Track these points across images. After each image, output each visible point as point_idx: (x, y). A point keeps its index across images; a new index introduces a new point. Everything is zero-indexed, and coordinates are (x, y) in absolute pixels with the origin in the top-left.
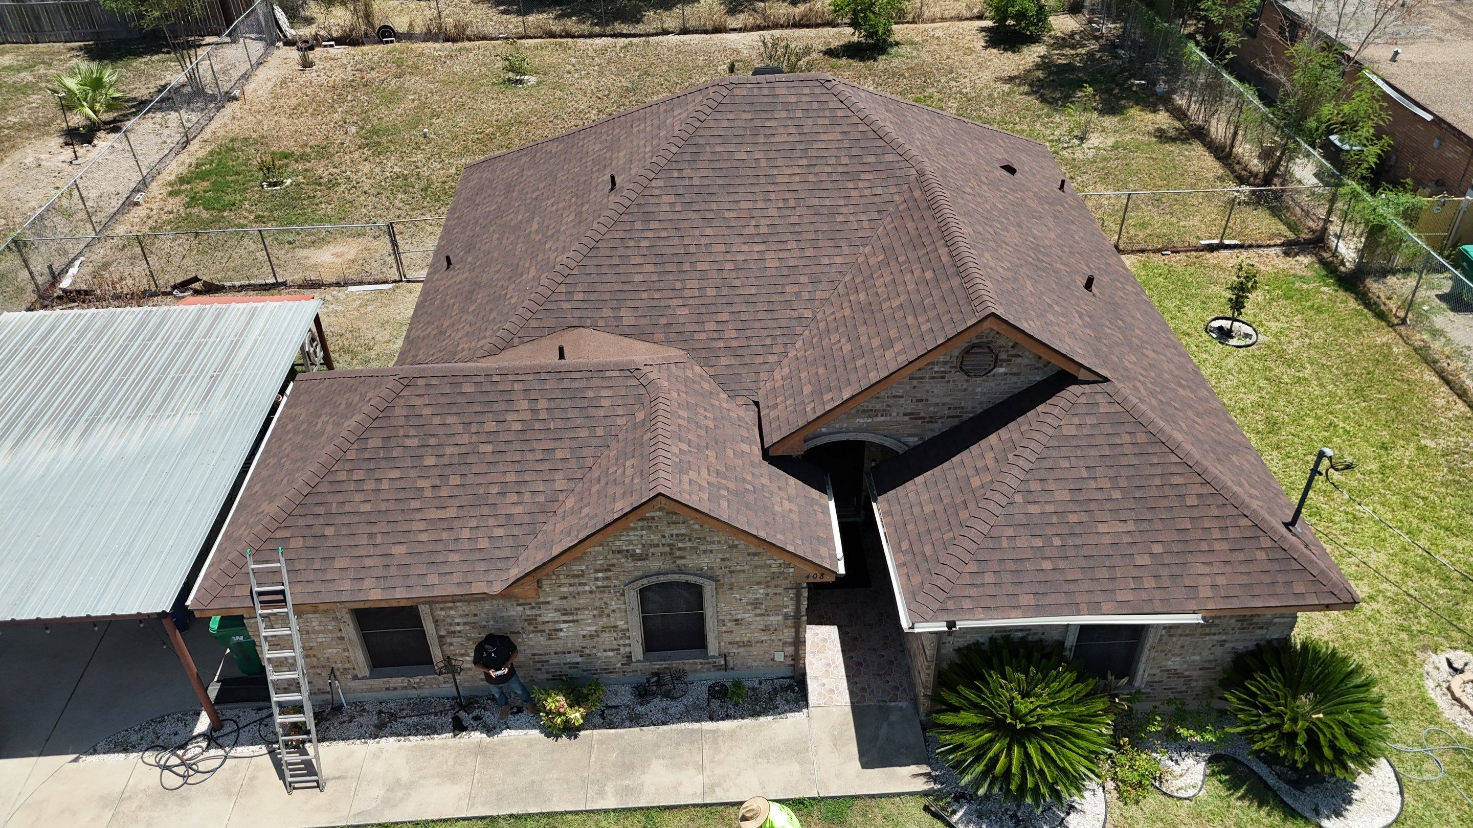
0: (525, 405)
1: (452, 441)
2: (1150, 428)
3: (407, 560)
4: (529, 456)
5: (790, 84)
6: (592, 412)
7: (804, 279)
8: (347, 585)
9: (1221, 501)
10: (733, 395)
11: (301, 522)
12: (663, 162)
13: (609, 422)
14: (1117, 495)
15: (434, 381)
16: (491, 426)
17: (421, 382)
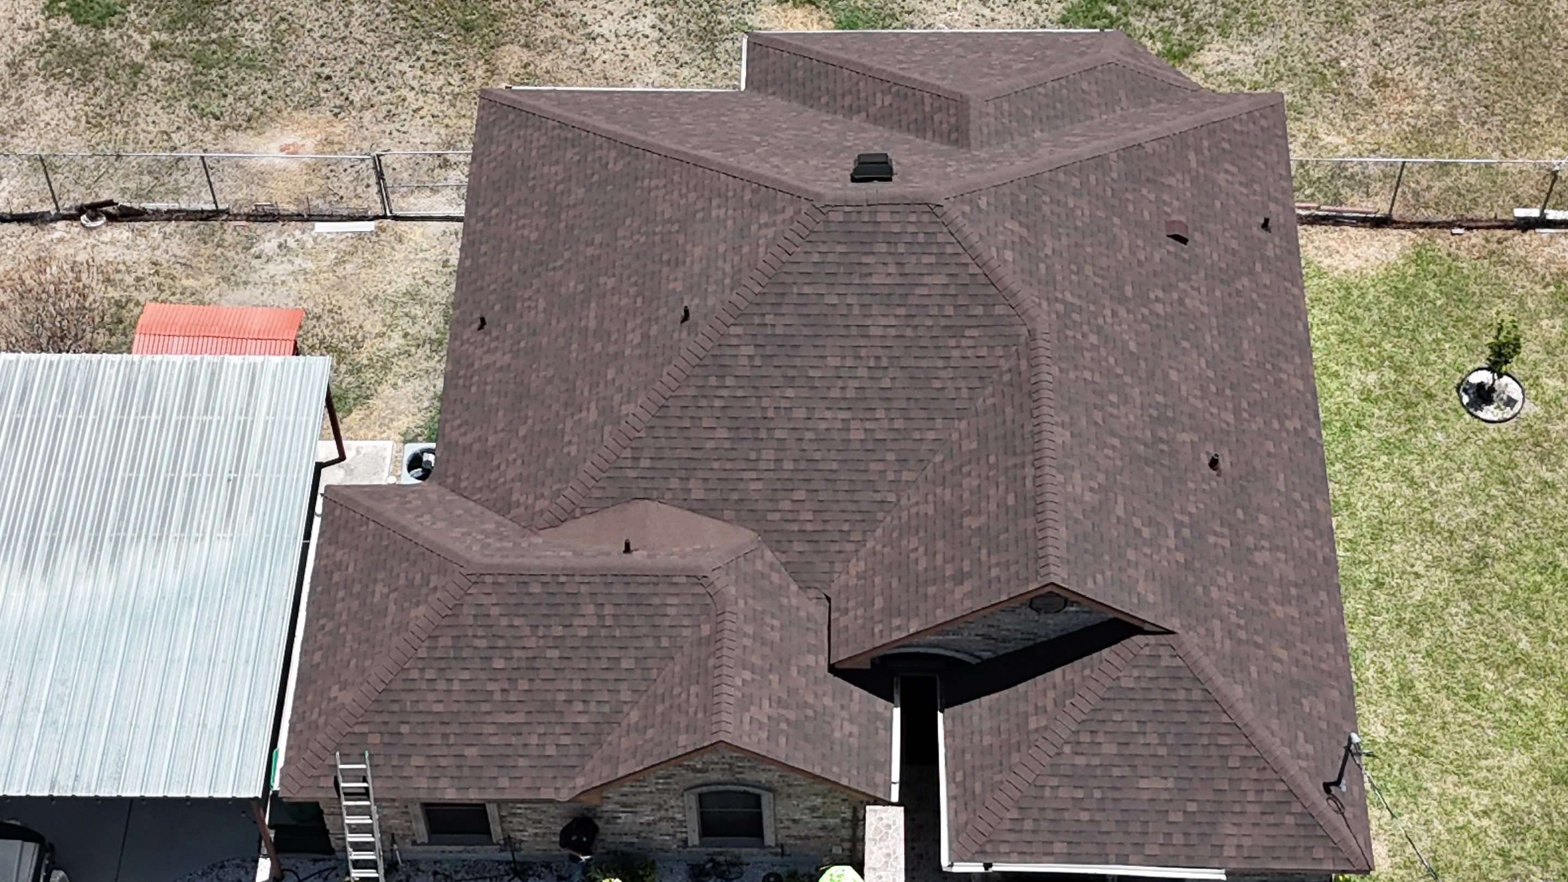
0: (590, 609)
1: (519, 644)
2: (1207, 686)
3: (479, 762)
4: (596, 664)
5: (894, 208)
6: (657, 620)
7: (891, 456)
8: (424, 783)
9: (1262, 764)
10: (805, 587)
11: (378, 718)
12: (743, 304)
13: (675, 632)
14: (1162, 751)
15: (501, 579)
16: (558, 631)
17: (488, 579)
